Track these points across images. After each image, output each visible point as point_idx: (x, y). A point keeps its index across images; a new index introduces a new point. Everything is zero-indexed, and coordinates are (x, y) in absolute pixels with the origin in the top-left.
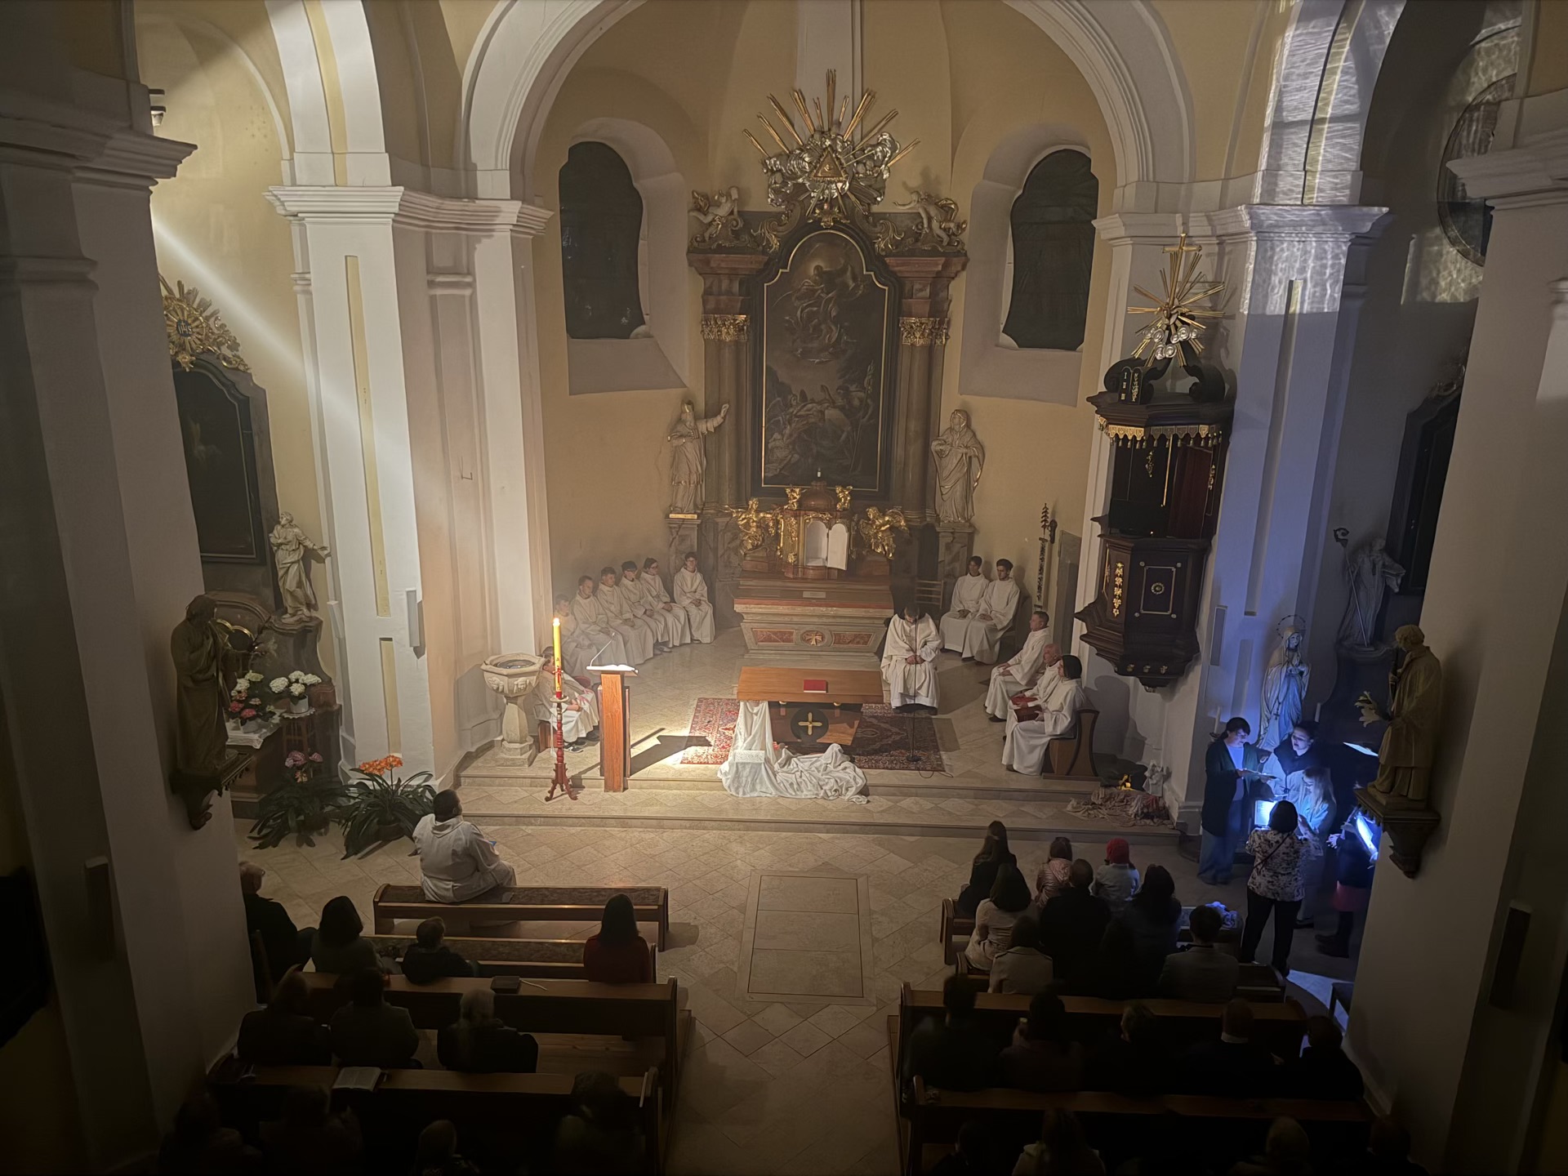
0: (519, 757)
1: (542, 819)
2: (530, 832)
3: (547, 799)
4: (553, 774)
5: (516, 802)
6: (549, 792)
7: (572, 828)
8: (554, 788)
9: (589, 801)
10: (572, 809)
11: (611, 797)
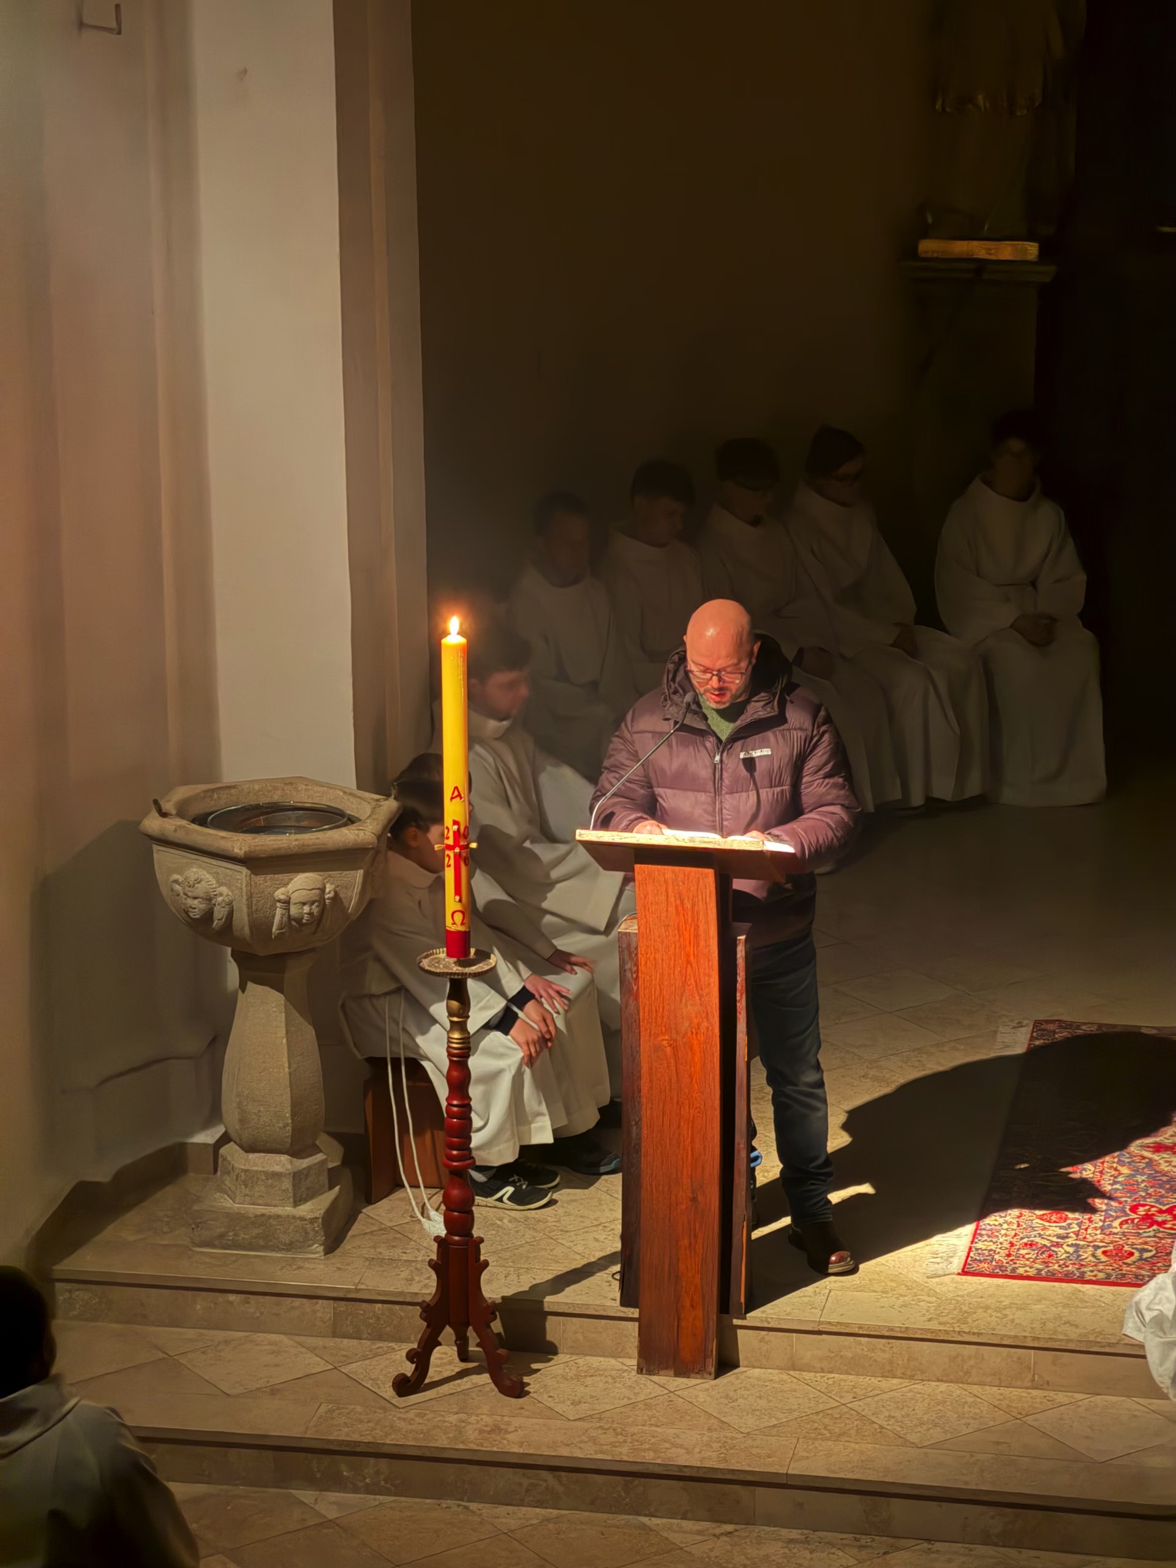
0: (289, 1210)
1: (383, 1464)
4: (426, 1285)
5: (275, 1389)
6: (411, 1356)
7: (502, 1510)
8: (429, 1343)
9: (572, 1404)
10: (507, 1432)
11: (666, 1392)
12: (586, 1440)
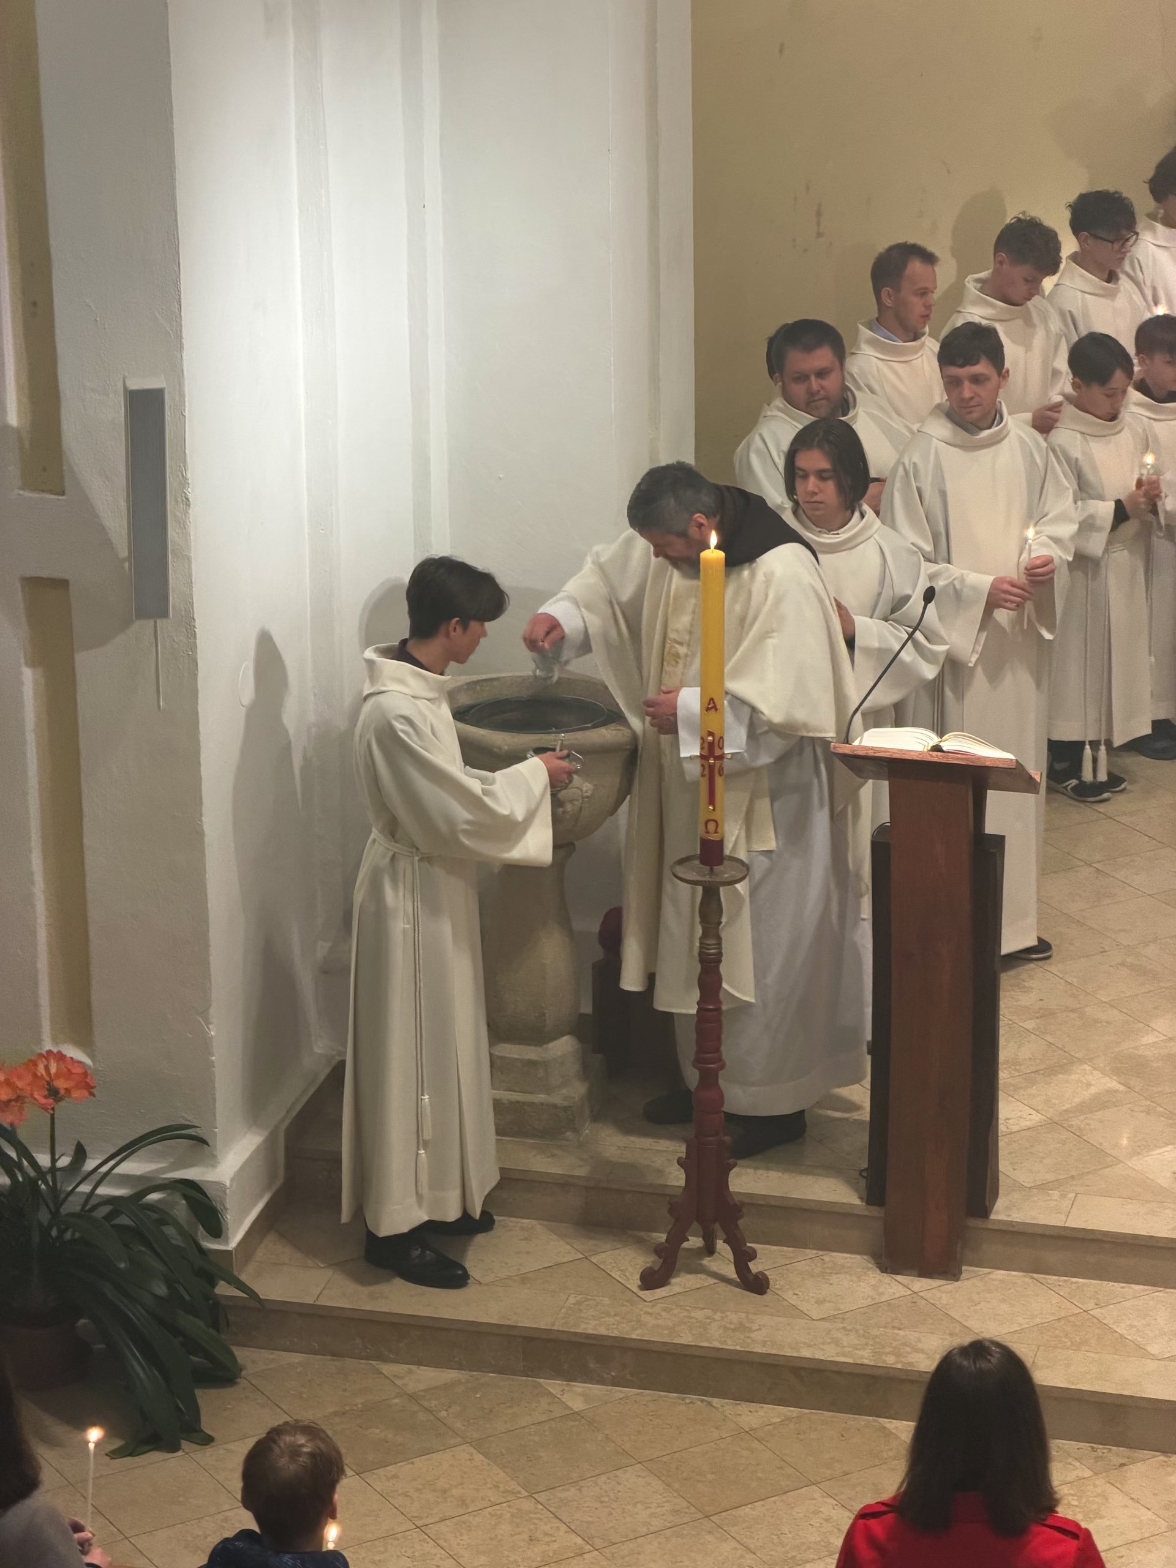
0: (543, 1097)
1: (629, 1357)
2: (577, 1405)
3: (652, 1280)
4: (675, 1178)
5: (524, 1279)
6: (658, 1250)
8: (677, 1237)
9: (816, 1302)
10: (751, 1331)
11: (909, 1292)
12: (828, 1341)
